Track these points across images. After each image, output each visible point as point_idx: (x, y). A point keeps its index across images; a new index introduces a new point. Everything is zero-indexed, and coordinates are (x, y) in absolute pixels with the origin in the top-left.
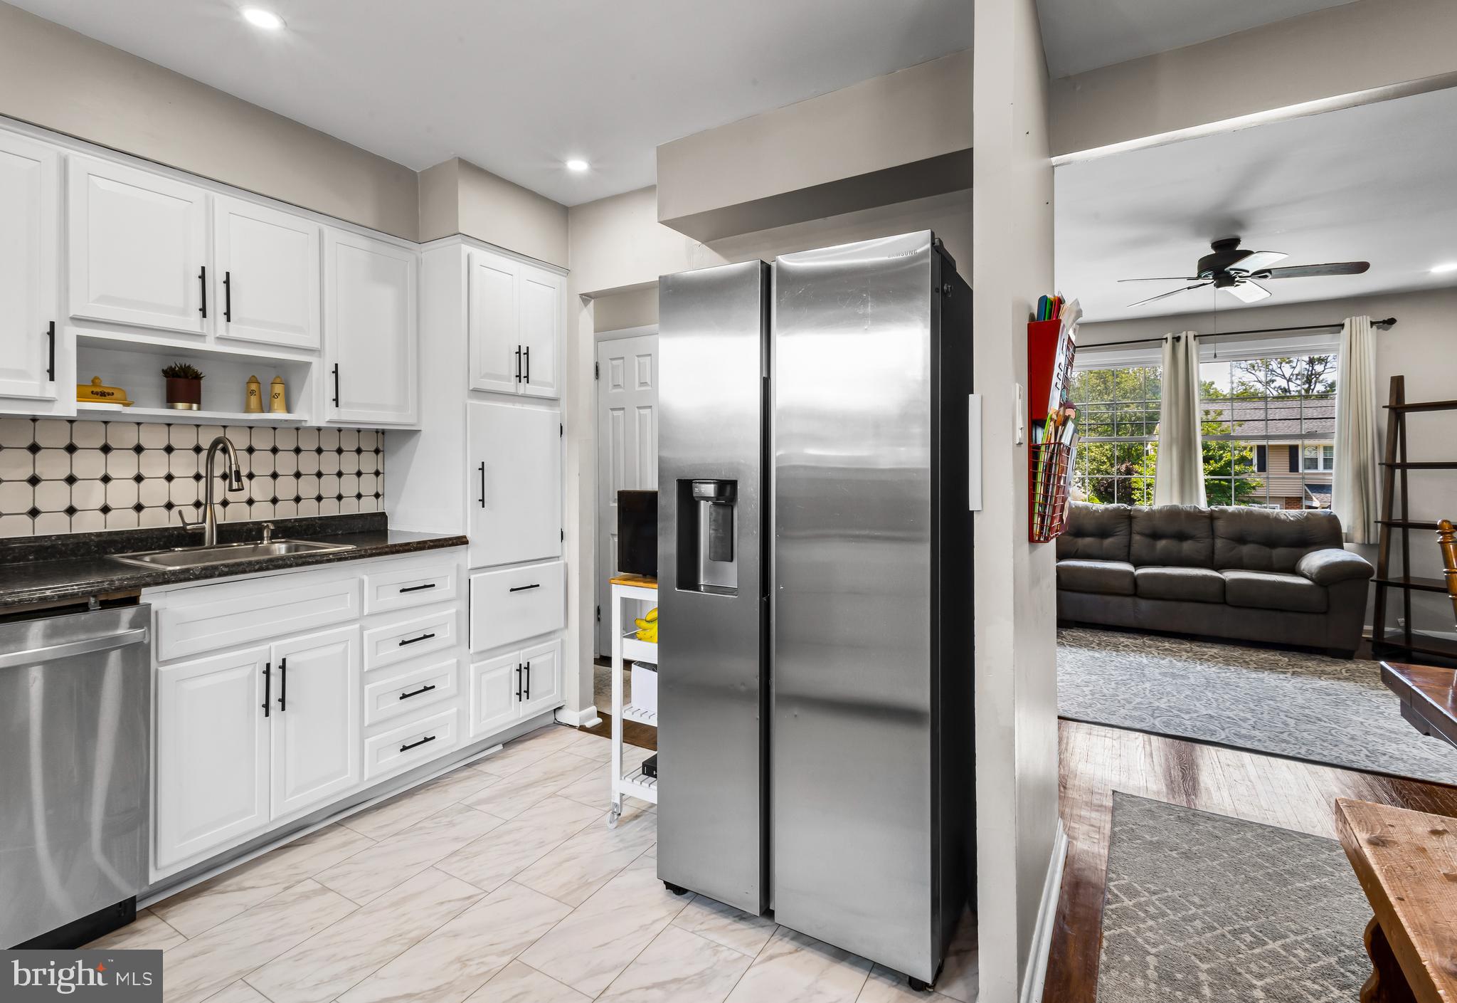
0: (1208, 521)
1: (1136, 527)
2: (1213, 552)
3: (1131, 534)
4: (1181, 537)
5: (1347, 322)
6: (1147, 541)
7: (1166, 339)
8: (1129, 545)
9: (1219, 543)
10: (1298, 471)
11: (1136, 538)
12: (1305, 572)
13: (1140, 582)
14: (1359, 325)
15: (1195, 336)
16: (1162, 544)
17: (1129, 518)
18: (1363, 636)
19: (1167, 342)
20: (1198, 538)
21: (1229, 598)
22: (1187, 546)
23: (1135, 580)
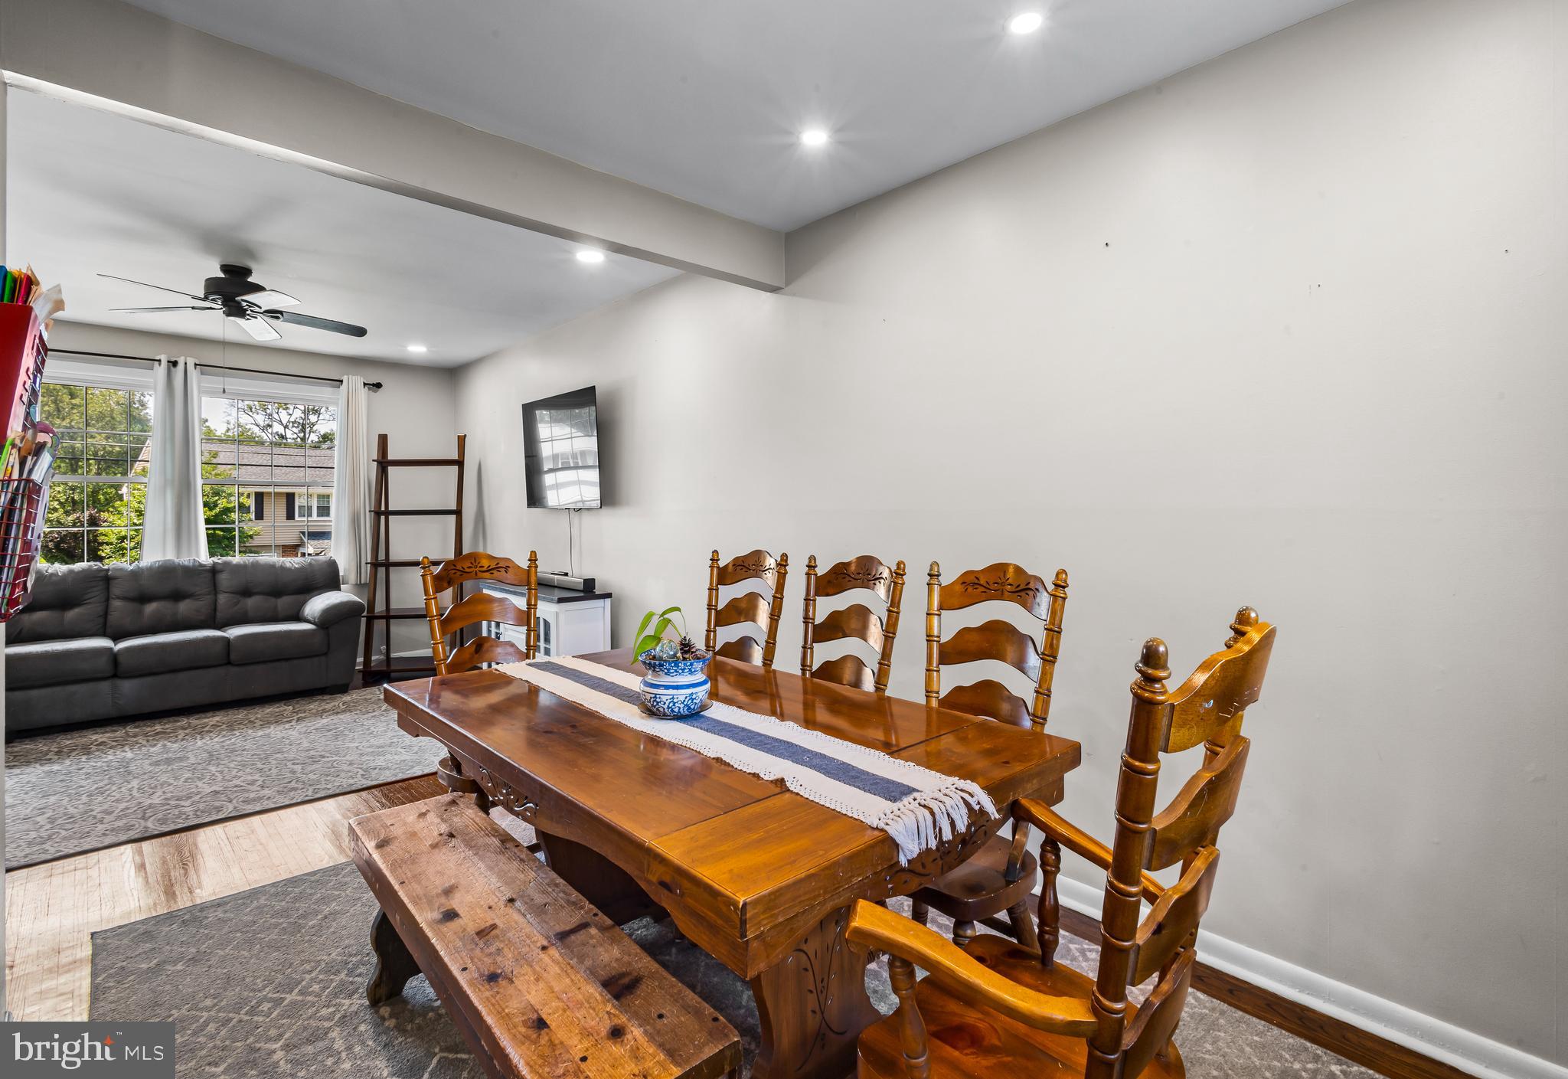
0: (209, 575)
1: (116, 590)
2: (215, 610)
3: (107, 600)
4: (177, 596)
5: (345, 378)
6: (130, 606)
7: (160, 361)
8: (106, 614)
9: (222, 598)
10: (294, 519)
11: (116, 604)
12: (309, 618)
13: (121, 659)
14: (354, 381)
15: (196, 365)
16: (151, 608)
17: (106, 579)
18: (357, 668)
19: (160, 364)
20: (199, 595)
21: (233, 657)
22: (184, 607)
23: (114, 657)
